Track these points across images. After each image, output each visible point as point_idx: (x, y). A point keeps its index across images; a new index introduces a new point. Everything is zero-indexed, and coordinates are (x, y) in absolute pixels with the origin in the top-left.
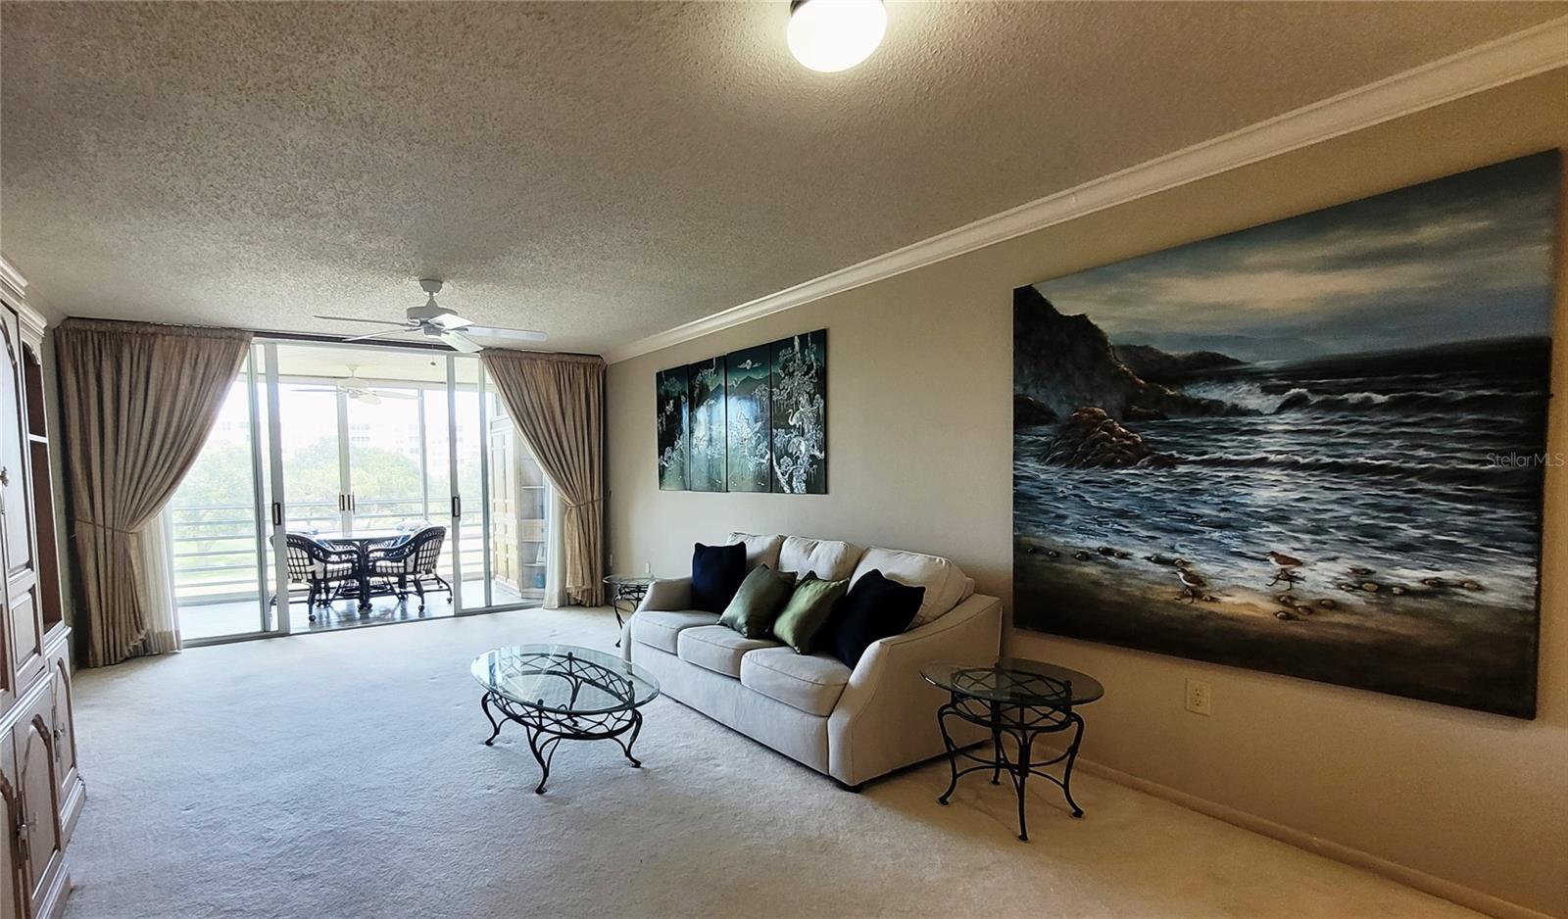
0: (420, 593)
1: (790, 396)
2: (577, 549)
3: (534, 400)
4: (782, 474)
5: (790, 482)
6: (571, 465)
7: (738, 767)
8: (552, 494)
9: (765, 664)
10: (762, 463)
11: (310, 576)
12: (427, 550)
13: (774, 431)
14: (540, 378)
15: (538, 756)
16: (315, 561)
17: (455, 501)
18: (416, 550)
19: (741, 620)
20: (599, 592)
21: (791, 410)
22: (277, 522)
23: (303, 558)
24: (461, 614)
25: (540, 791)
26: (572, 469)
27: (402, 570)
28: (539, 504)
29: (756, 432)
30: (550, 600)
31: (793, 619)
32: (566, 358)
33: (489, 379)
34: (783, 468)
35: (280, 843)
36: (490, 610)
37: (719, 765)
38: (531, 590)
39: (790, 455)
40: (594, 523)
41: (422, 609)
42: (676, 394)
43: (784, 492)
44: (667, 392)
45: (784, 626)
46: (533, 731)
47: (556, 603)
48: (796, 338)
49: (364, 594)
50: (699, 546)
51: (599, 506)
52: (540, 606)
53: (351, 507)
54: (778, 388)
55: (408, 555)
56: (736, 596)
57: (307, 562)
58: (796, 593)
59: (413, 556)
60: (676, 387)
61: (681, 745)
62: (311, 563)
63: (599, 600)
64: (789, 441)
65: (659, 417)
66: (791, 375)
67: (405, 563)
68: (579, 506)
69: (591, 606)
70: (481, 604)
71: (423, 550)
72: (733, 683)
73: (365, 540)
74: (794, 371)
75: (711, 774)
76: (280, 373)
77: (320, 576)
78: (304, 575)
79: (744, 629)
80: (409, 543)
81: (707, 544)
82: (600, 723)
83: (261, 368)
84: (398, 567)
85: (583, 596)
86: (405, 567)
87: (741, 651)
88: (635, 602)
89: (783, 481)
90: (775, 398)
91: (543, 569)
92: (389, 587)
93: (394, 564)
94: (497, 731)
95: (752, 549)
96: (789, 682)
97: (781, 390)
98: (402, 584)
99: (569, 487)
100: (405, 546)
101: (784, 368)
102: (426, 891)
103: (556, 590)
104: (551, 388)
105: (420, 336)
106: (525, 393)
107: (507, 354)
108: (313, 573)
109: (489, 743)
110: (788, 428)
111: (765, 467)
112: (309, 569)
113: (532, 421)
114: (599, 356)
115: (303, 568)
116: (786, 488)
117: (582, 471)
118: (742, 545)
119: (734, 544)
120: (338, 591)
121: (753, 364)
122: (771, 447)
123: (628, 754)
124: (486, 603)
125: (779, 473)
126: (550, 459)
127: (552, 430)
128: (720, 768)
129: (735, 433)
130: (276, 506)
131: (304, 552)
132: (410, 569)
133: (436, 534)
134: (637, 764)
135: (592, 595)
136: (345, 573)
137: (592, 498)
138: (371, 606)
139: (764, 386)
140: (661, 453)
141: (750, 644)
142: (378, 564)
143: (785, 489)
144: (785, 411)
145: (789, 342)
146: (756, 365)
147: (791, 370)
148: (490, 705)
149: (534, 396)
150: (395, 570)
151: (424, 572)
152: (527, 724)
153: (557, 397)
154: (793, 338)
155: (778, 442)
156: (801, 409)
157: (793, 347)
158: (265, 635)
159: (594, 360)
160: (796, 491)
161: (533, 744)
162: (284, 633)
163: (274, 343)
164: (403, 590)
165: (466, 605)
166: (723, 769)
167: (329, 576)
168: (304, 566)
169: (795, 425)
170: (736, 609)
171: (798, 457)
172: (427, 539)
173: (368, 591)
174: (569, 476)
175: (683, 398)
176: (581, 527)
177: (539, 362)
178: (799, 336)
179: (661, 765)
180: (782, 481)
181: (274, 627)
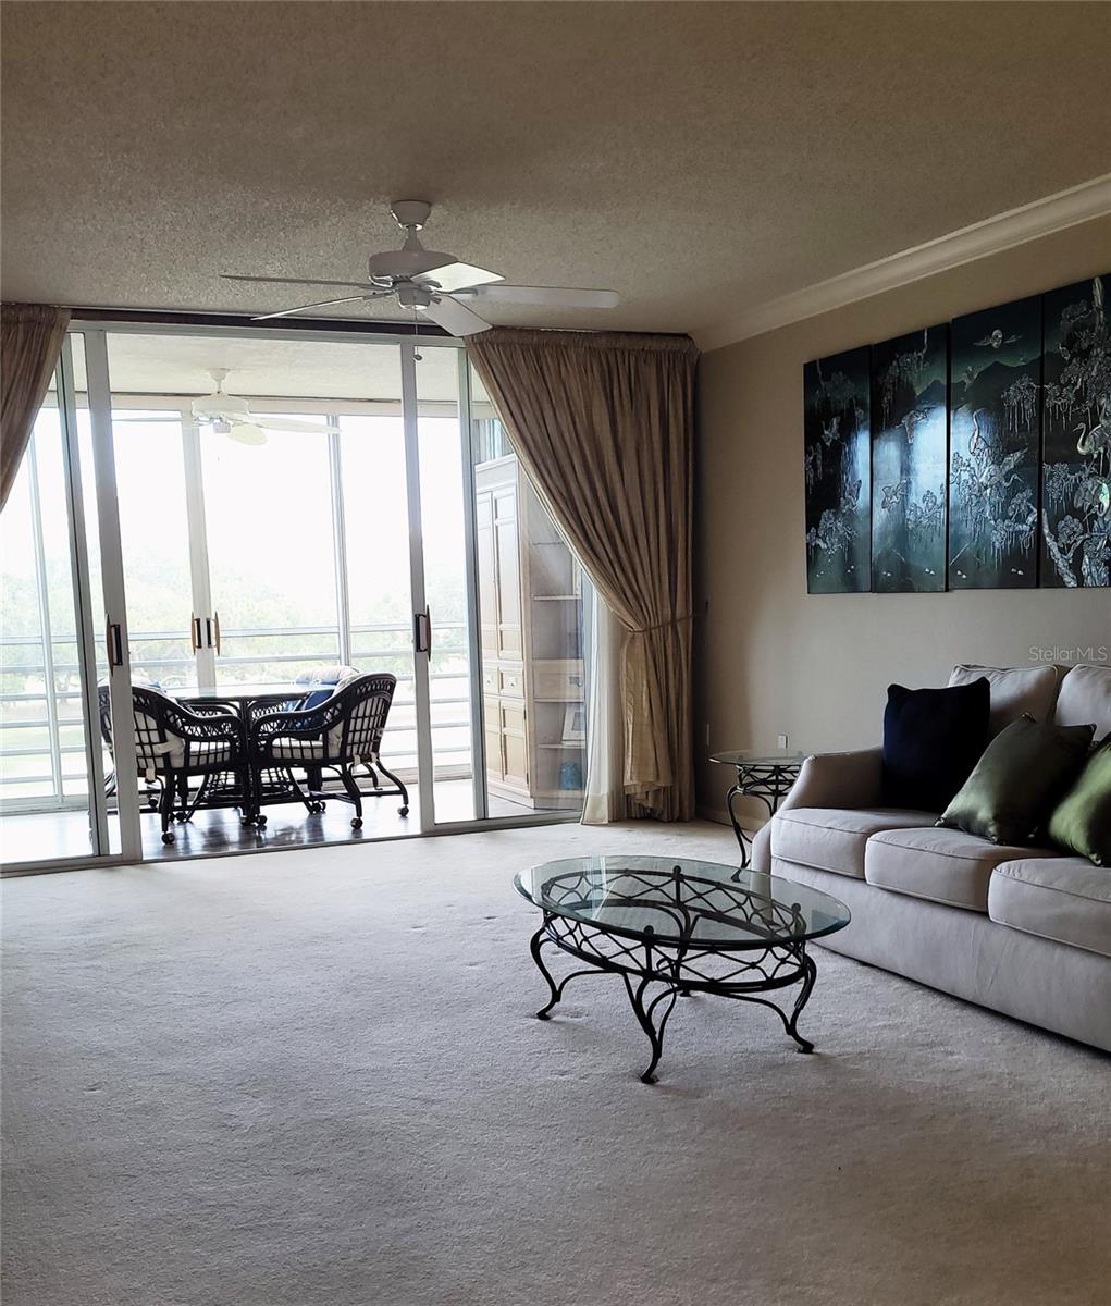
0: (354, 796)
1: (1080, 397)
2: (646, 713)
3: (564, 429)
4: (1061, 550)
5: (1075, 567)
6: (634, 551)
7: (988, 1055)
8: (596, 609)
9: (1038, 881)
10: (1021, 532)
11: (161, 763)
12: (364, 717)
13: (1047, 468)
14: (574, 384)
15: (646, 1021)
16: (169, 735)
17: (422, 625)
18: (345, 716)
19: (984, 814)
20: (686, 795)
21: (1082, 425)
22: (115, 661)
23: (148, 730)
24: (433, 831)
25: (648, 1078)
26: (637, 560)
27: (319, 754)
28: (570, 628)
29: (1010, 473)
30: (595, 808)
31: (1088, 803)
32: (624, 343)
33: (480, 390)
34: (1063, 539)
35: (255, 1131)
36: (484, 825)
37: (952, 1054)
38: (556, 794)
39: (1077, 513)
40: (678, 663)
41: (357, 824)
42: (844, 406)
43: (1063, 585)
44: (826, 402)
45: (1069, 820)
46: (635, 981)
47: (604, 812)
48: (1097, 282)
49: (250, 799)
50: (896, 692)
51: (685, 630)
52: (576, 820)
53: (214, 642)
54: (1057, 382)
55: (332, 725)
56: (972, 774)
57: (155, 737)
58: (1093, 761)
59: (339, 728)
60: (848, 390)
61: (881, 1023)
62: (163, 740)
63: (686, 810)
64: (1076, 487)
65: (807, 452)
66: (1084, 355)
67: (326, 740)
68: (648, 630)
69: (669, 822)
70: (468, 814)
71: (357, 718)
72: (972, 922)
73: (251, 699)
74: (1091, 347)
75: (942, 1065)
76: (112, 390)
77: (178, 763)
78: (150, 761)
79: (992, 830)
80: (332, 704)
81: (913, 687)
82: (753, 965)
83: (80, 381)
84: (312, 748)
85: (656, 799)
86: (325, 748)
87: (987, 865)
88: (771, 799)
89: (1062, 564)
90: (1049, 403)
91: (579, 754)
92: (291, 788)
93: (305, 743)
94: (556, 996)
95: (1002, 691)
96: (1081, 908)
97: (1062, 387)
98: (315, 781)
99: (629, 594)
100: (325, 708)
101: (1071, 342)
102: (503, 1192)
103: (605, 790)
104: (596, 402)
105: (392, 308)
106: (548, 413)
107: (515, 337)
108: (166, 757)
109: (543, 1015)
110: (1075, 461)
111: (1027, 540)
112: (160, 749)
113: (560, 468)
114: (685, 336)
115: (148, 749)
116: (1069, 580)
117: (655, 565)
118: (982, 686)
119: (964, 684)
120: (201, 793)
121: (1004, 339)
122: (1039, 501)
123: (791, 1029)
124: (477, 813)
125: (1055, 550)
126: (596, 541)
127: (599, 486)
128: (956, 1057)
129: (965, 476)
130: (113, 630)
131: (150, 720)
132: (334, 752)
133: (377, 689)
134: (807, 1047)
135: (672, 799)
136: (219, 758)
137: (673, 614)
138: (264, 819)
139: (1026, 381)
140: (813, 521)
141: (1005, 852)
142: (276, 742)
143: (1067, 579)
144: (1070, 426)
145: (1081, 290)
146: (1013, 340)
147: (1085, 345)
148: (547, 950)
149: (564, 419)
150: (308, 754)
151: (357, 758)
152: (623, 970)
153: (606, 418)
154: (1091, 282)
155: (1054, 489)
156: (1104, 422)
157: (1091, 298)
158: (100, 861)
159: (675, 345)
160: (1089, 581)
161: (637, 1004)
162: (132, 858)
163: (103, 331)
164: (316, 793)
165: (441, 817)
166: (962, 1058)
167: (193, 762)
168: (151, 744)
169: (1089, 455)
170: (971, 798)
171: (1095, 517)
172: (364, 697)
173: (258, 794)
174: (631, 575)
175: (859, 413)
176: (652, 670)
177: (572, 352)
178: (1103, 278)
179: (849, 1049)
180: (1060, 564)
181: (115, 848)
